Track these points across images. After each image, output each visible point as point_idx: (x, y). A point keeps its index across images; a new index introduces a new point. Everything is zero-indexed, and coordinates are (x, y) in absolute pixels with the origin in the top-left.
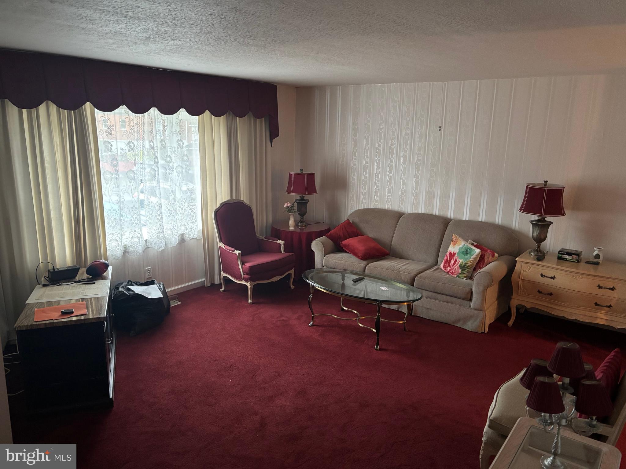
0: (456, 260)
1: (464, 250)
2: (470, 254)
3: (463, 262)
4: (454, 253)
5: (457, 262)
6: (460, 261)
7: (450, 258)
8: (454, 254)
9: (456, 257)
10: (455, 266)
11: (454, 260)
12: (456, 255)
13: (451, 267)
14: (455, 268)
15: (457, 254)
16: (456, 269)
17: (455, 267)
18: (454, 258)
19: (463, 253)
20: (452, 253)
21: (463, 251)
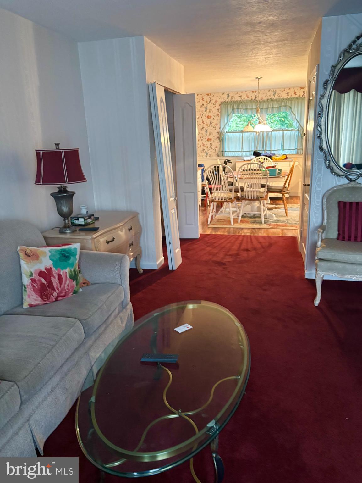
0: (60, 276)
1: (59, 256)
2: (72, 255)
3: (71, 271)
4: (46, 269)
5: (63, 277)
6: (66, 273)
7: (46, 280)
8: (49, 270)
9: (55, 271)
10: (63, 283)
11: (57, 277)
12: (54, 269)
13: (58, 289)
14: (66, 285)
15: (54, 267)
16: (68, 286)
17: (65, 283)
18: (54, 274)
19: (60, 260)
20: (44, 270)
21: (60, 258)
